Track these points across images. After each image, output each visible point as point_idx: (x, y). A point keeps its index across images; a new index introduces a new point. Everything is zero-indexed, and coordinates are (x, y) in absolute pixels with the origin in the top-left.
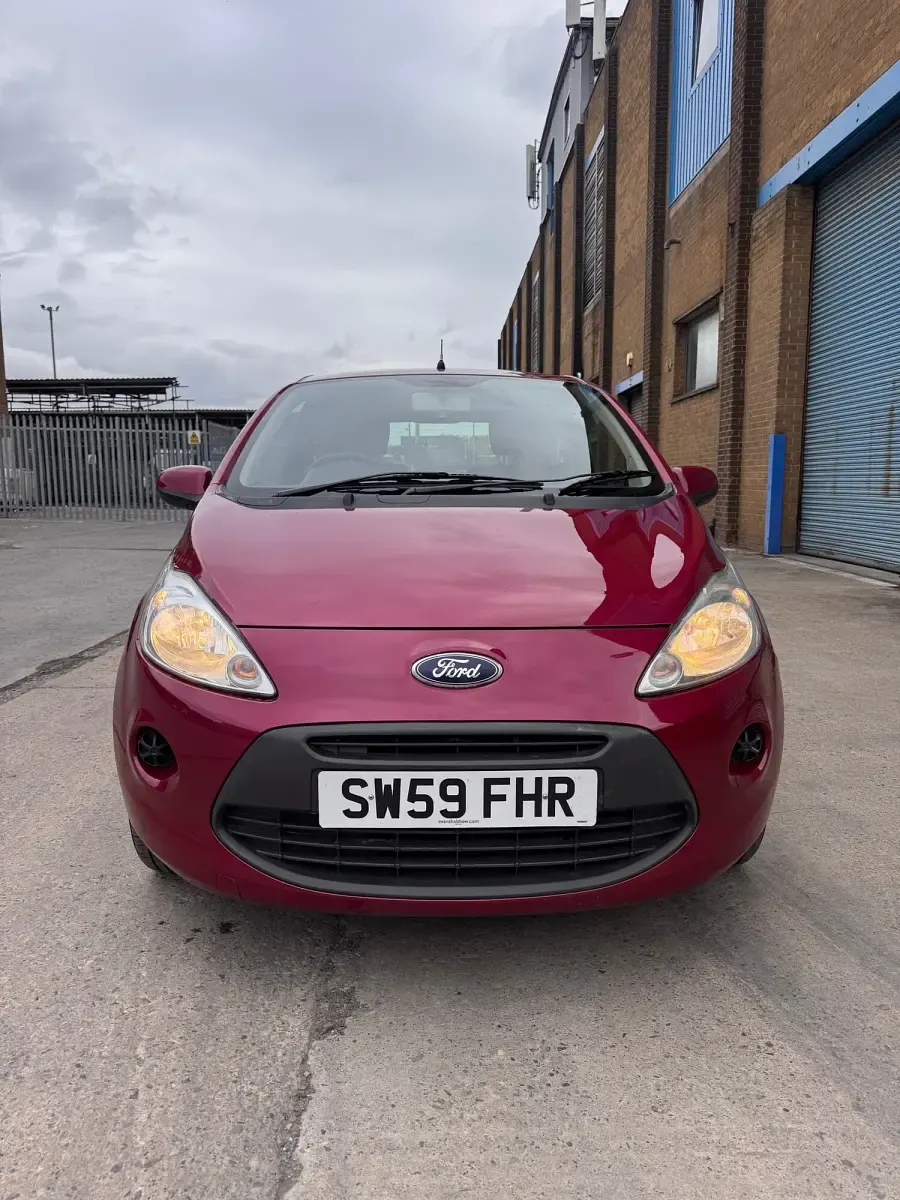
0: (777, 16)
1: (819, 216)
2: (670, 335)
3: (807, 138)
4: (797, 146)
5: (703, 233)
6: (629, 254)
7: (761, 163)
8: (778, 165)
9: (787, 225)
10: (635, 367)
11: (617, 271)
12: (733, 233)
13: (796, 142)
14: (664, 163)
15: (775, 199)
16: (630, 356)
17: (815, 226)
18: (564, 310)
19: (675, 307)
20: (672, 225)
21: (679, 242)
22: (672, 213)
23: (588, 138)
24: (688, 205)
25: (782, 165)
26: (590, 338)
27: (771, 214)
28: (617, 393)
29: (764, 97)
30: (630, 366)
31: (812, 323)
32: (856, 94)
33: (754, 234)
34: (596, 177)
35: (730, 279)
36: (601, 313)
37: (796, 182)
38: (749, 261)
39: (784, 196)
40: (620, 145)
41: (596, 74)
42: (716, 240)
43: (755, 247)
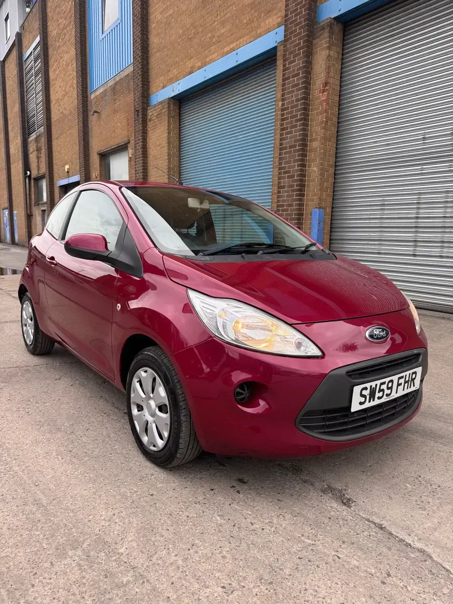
0: (156, 15)
1: (182, 115)
2: (95, 160)
3: (177, 79)
4: (171, 81)
5: (115, 111)
6: (62, 113)
7: (151, 84)
8: (161, 88)
9: (169, 117)
10: (70, 173)
11: (53, 120)
12: (138, 115)
13: (171, 79)
14: (86, 70)
15: (161, 103)
16: (67, 167)
17: (180, 120)
18: (11, 135)
19: (97, 145)
20: (93, 103)
21: (98, 113)
22: (93, 96)
23: (25, 42)
24: (104, 94)
25: (163, 87)
26: (35, 153)
27: (159, 110)
28: (59, 186)
29: (150, 52)
30: (68, 172)
31: (181, 165)
32: (204, 65)
33: (149, 117)
34: (33, 65)
35: (138, 137)
36: (43, 140)
37: (172, 98)
38: (147, 130)
39: (166, 103)
40: (50, 51)
41: (28, 7)
42: (124, 116)
43: (150, 125)
